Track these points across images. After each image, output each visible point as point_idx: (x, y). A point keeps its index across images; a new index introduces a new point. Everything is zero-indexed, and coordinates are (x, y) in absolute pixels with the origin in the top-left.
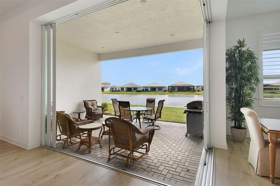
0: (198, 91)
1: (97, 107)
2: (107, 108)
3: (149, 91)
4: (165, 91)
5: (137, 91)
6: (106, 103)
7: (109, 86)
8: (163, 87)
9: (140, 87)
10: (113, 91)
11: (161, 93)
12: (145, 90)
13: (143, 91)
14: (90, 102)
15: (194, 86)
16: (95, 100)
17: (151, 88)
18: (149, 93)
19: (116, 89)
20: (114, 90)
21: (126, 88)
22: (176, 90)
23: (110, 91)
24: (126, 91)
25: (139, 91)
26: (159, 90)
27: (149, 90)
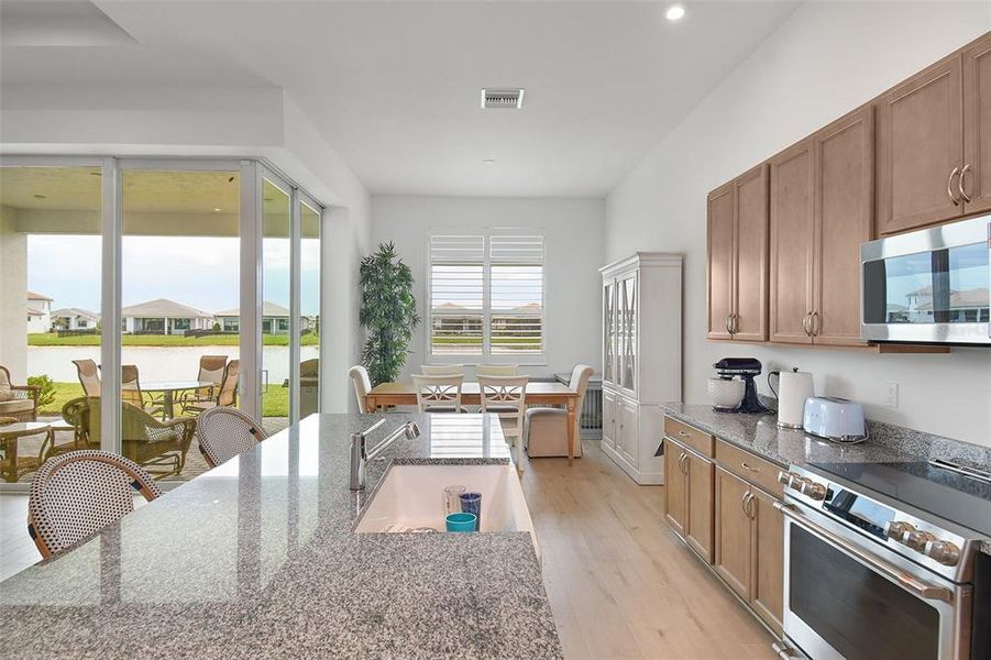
1: (13, 388)
2: (49, 394)
5: (189, 333)
6: (45, 378)
7: (46, 311)
9: (201, 319)
10: (66, 332)
12: (226, 328)
13: (216, 331)
19: (84, 324)
20: (74, 326)
21: (137, 319)
23: (51, 331)
24: (136, 333)
25: (200, 333)
26: (282, 328)
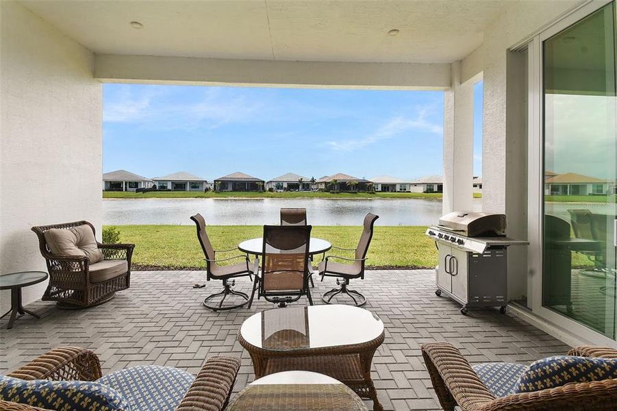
0: (271, 190)
1: (100, 247)
3: (170, 190)
4: (207, 190)
5: (138, 191)
8: (202, 182)
11: (198, 193)
12: (159, 187)
13: (154, 189)
14: (65, 231)
15: (263, 182)
16: (84, 223)
17: (173, 182)
18: (171, 195)
21: (105, 182)
22: (230, 188)
24: (107, 190)
26: (193, 187)
27: (169, 187)
